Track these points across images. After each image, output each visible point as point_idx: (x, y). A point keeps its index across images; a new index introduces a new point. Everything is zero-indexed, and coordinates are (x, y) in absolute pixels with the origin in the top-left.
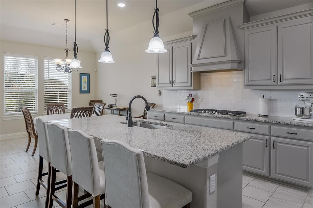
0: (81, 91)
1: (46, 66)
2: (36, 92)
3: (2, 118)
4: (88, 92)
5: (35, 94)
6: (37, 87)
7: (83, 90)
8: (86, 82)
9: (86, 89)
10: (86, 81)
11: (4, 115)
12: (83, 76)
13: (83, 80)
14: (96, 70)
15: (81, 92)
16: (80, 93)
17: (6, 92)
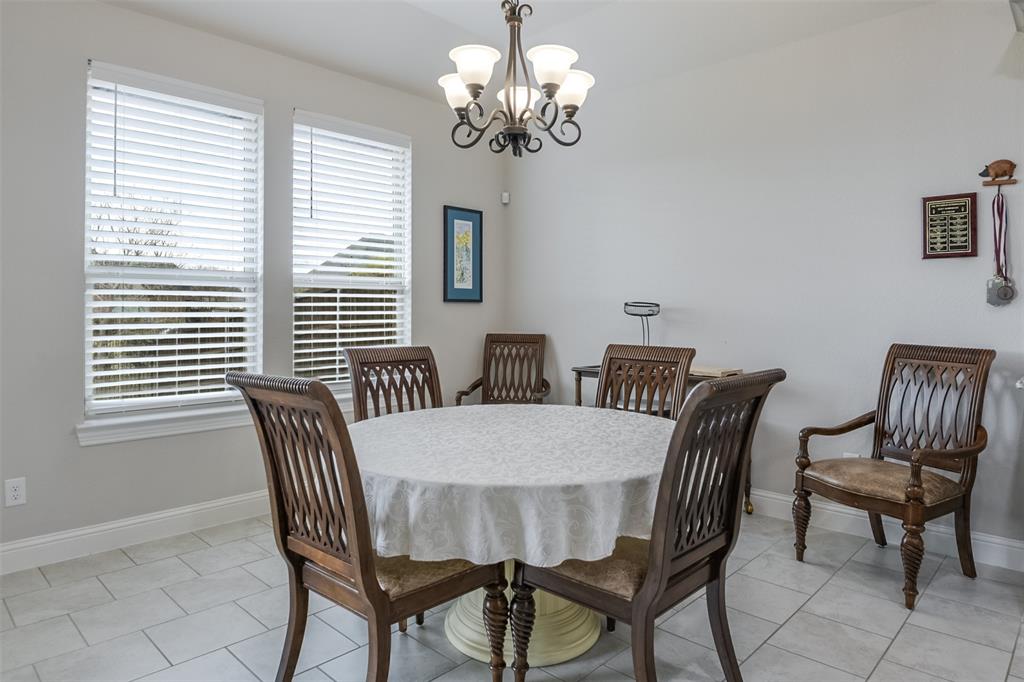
0: (449, 290)
1: (299, 158)
2: (254, 290)
3: (74, 432)
4: (475, 297)
5: (243, 300)
6: (261, 263)
7: (457, 285)
8: (467, 250)
9: (468, 285)
10: (470, 247)
11: (87, 418)
12: (456, 221)
13: (456, 240)
14: (506, 195)
15: (450, 296)
16: (446, 300)
17: (97, 287)
